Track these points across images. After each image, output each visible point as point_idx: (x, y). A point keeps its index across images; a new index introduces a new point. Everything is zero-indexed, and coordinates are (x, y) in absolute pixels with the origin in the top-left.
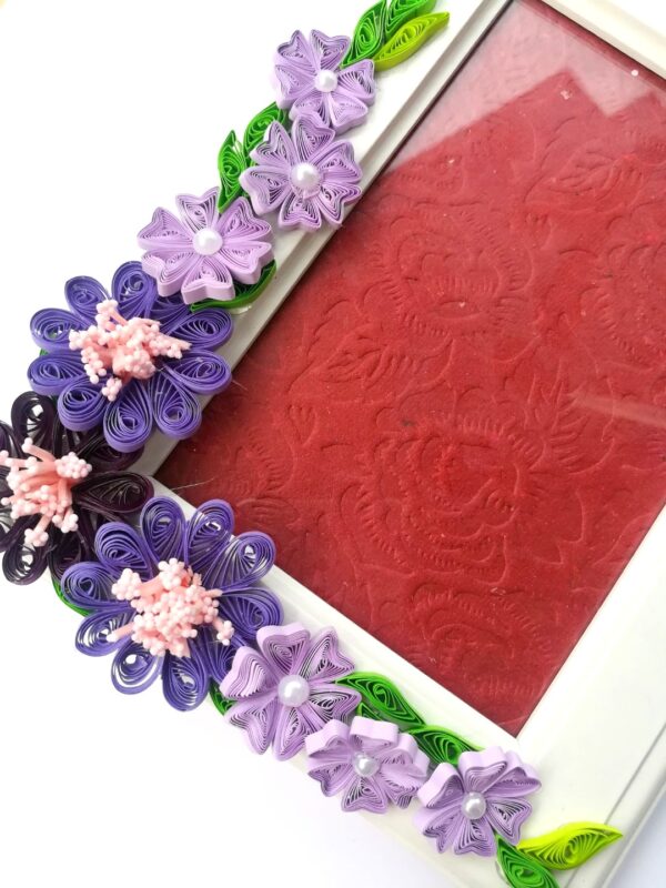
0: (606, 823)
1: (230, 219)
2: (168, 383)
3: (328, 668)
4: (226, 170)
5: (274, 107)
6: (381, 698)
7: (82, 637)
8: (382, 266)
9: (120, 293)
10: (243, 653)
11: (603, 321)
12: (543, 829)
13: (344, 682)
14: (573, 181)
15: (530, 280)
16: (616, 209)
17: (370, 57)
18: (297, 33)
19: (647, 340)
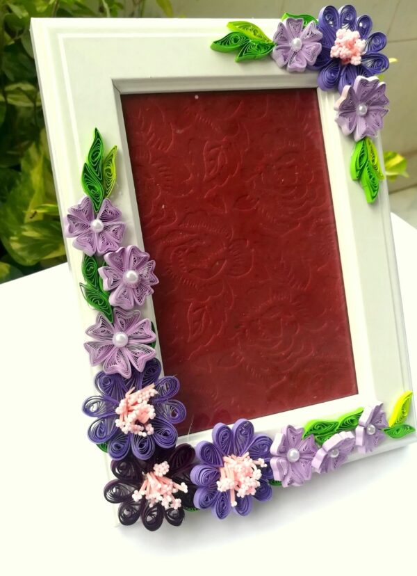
1: (119, 323)
4: (97, 303)
6: (320, 428)
8: (176, 276)
14: (213, 170)
15: (232, 230)
16: (238, 168)
17: (104, 198)
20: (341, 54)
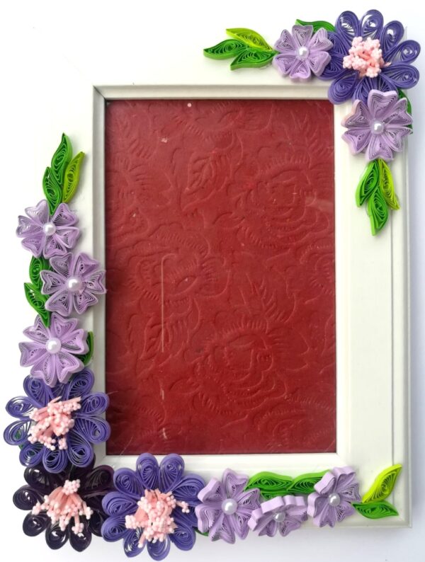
0: (393, 465)
1: (56, 328)
2: (84, 420)
3: (237, 487)
4: (36, 305)
5: (34, 260)
6: (267, 484)
7: (127, 549)
8: (138, 287)
9: (32, 394)
10: (198, 510)
11: (254, 241)
12: (369, 485)
13: (248, 488)
14: (196, 183)
15: (209, 246)
16: (225, 183)
17: (61, 202)
18: (20, 217)
19: (279, 236)
20: (353, 65)
